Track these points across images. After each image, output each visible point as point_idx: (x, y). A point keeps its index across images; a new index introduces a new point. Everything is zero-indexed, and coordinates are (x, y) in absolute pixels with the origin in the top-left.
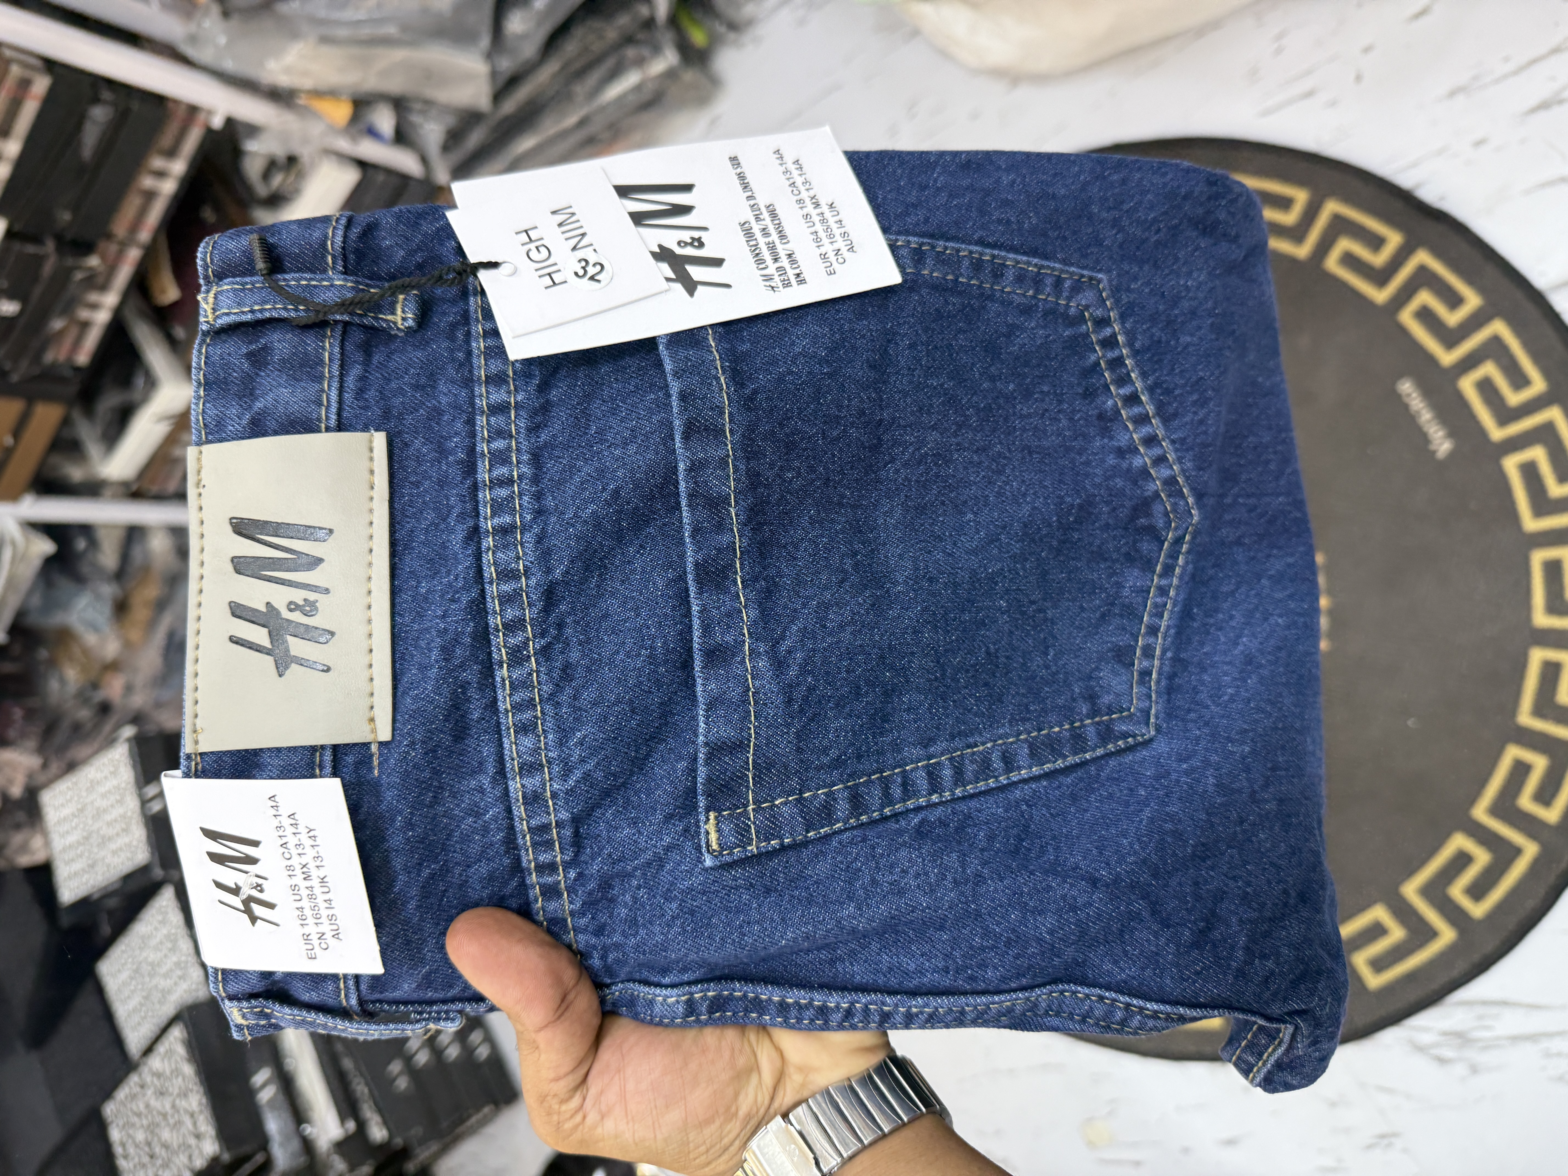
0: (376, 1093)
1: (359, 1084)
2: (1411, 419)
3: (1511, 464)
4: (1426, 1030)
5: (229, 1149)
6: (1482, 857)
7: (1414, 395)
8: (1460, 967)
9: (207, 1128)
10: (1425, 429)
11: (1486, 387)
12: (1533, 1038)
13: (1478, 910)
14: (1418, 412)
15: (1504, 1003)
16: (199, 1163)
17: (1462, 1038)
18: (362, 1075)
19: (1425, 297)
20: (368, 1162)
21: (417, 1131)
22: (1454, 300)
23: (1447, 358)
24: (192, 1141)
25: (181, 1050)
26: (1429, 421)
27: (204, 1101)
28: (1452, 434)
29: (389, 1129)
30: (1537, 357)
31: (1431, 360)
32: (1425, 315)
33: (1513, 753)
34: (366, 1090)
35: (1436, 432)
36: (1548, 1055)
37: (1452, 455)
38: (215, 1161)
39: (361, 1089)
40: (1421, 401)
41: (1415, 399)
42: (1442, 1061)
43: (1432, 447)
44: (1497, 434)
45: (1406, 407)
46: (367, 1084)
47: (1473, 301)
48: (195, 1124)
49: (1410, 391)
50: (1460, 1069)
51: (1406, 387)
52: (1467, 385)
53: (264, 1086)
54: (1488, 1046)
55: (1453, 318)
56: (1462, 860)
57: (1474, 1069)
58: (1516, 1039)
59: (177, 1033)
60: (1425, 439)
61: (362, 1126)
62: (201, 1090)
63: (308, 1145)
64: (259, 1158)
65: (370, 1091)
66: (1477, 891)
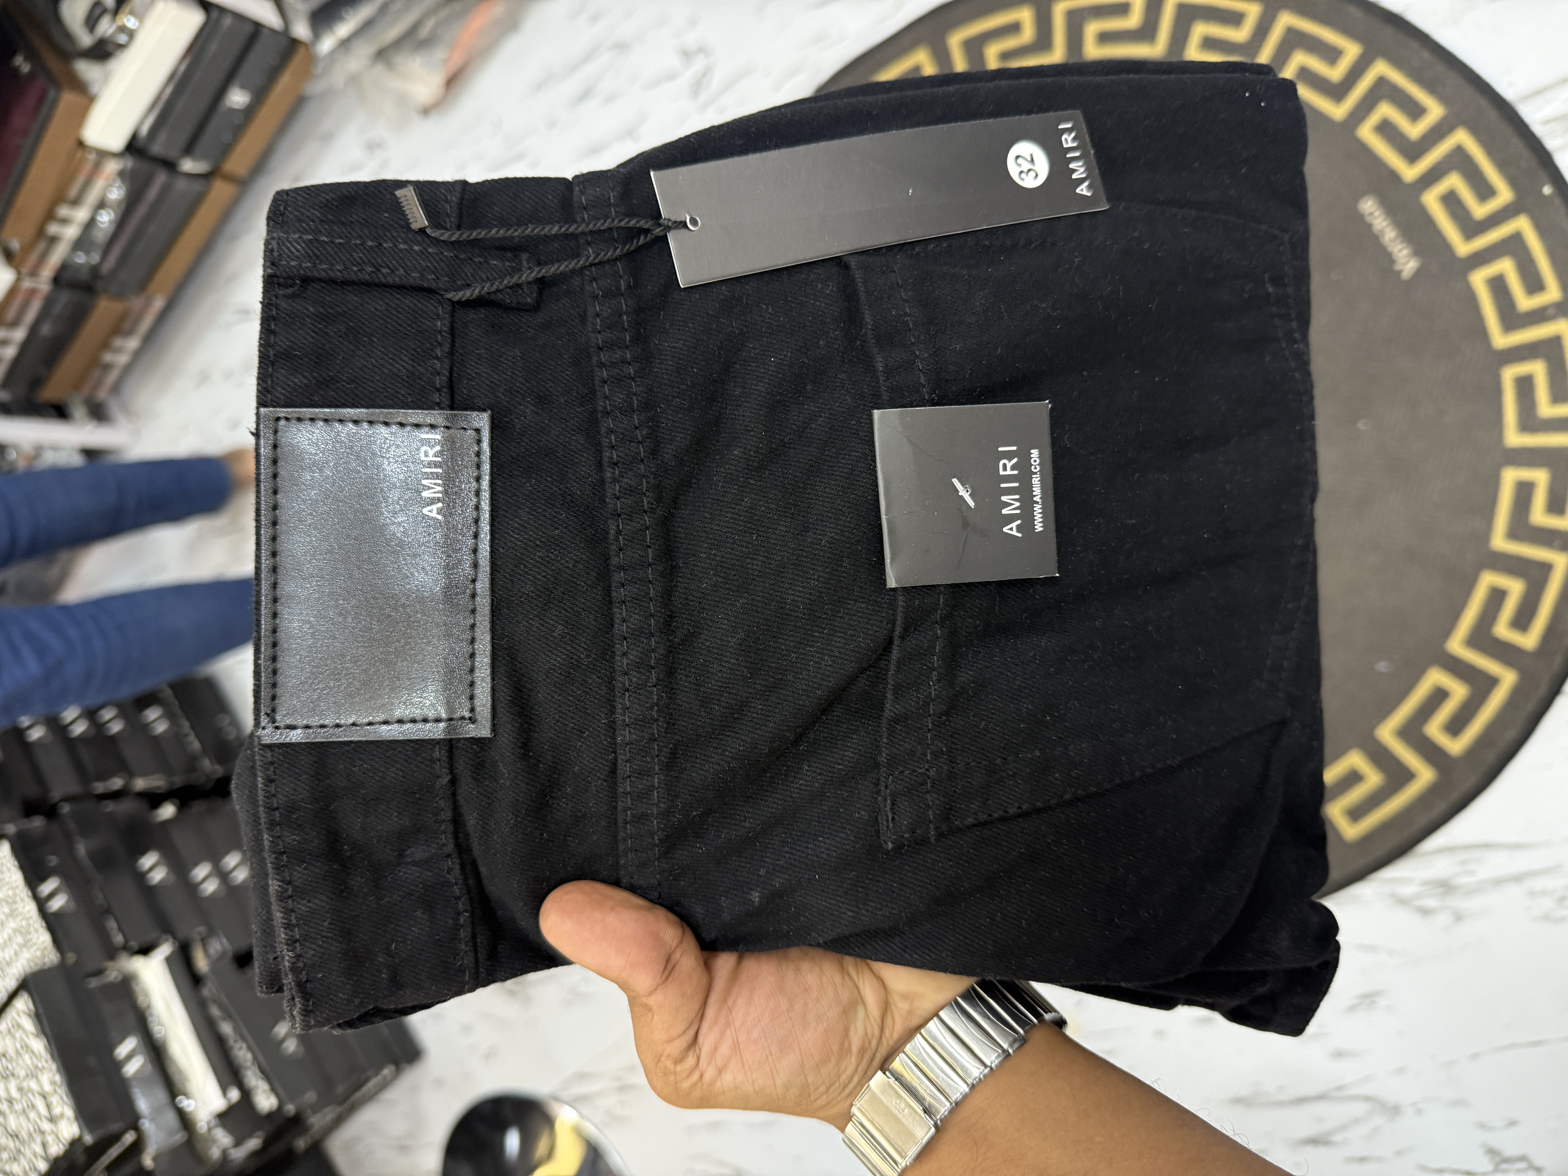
0: (261, 1059)
1: (240, 1049)
2: (1375, 239)
3: (1479, 279)
4: (1406, 881)
5: (91, 1131)
6: (1459, 691)
7: (1377, 214)
8: (1440, 807)
9: (64, 1107)
10: (1390, 249)
11: (1451, 200)
12: (1518, 878)
13: (1456, 746)
14: (1382, 232)
15: (1488, 846)
16: (56, 1149)
17: (1445, 887)
18: (243, 1039)
19: (1385, 110)
20: (256, 1134)
21: (311, 1096)
22: (1415, 111)
23: (1410, 173)
24: (46, 1126)
25: (29, 1025)
26: (1393, 241)
27: (58, 1078)
28: (1417, 252)
29: (278, 1096)
30: (1502, 166)
31: (1394, 177)
32: (1386, 129)
33: (1488, 579)
34: (249, 1056)
35: (1400, 251)
36: (1532, 894)
37: (1418, 273)
38: (75, 1143)
39: (243, 1054)
40: (1385, 220)
41: (1377, 218)
42: (1425, 912)
43: (1397, 267)
44: (1463, 248)
45: (1370, 226)
46: (249, 1048)
47: (1435, 111)
48: (49, 1106)
49: (1372, 210)
50: (1444, 919)
51: (1369, 206)
52: (1431, 199)
53: (130, 1057)
54: (1471, 892)
55: (1414, 131)
56: (1439, 695)
57: (1459, 917)
58: (1498, 882)
59: (23, 1004)
60: (1390, 259)
61: (246, 1095)
62: (54, 1067)
63: (185, 1120)
64: (129, 1138)
65: (255, 1058)
66: (1455, 727)
